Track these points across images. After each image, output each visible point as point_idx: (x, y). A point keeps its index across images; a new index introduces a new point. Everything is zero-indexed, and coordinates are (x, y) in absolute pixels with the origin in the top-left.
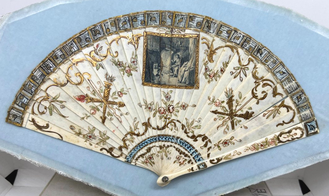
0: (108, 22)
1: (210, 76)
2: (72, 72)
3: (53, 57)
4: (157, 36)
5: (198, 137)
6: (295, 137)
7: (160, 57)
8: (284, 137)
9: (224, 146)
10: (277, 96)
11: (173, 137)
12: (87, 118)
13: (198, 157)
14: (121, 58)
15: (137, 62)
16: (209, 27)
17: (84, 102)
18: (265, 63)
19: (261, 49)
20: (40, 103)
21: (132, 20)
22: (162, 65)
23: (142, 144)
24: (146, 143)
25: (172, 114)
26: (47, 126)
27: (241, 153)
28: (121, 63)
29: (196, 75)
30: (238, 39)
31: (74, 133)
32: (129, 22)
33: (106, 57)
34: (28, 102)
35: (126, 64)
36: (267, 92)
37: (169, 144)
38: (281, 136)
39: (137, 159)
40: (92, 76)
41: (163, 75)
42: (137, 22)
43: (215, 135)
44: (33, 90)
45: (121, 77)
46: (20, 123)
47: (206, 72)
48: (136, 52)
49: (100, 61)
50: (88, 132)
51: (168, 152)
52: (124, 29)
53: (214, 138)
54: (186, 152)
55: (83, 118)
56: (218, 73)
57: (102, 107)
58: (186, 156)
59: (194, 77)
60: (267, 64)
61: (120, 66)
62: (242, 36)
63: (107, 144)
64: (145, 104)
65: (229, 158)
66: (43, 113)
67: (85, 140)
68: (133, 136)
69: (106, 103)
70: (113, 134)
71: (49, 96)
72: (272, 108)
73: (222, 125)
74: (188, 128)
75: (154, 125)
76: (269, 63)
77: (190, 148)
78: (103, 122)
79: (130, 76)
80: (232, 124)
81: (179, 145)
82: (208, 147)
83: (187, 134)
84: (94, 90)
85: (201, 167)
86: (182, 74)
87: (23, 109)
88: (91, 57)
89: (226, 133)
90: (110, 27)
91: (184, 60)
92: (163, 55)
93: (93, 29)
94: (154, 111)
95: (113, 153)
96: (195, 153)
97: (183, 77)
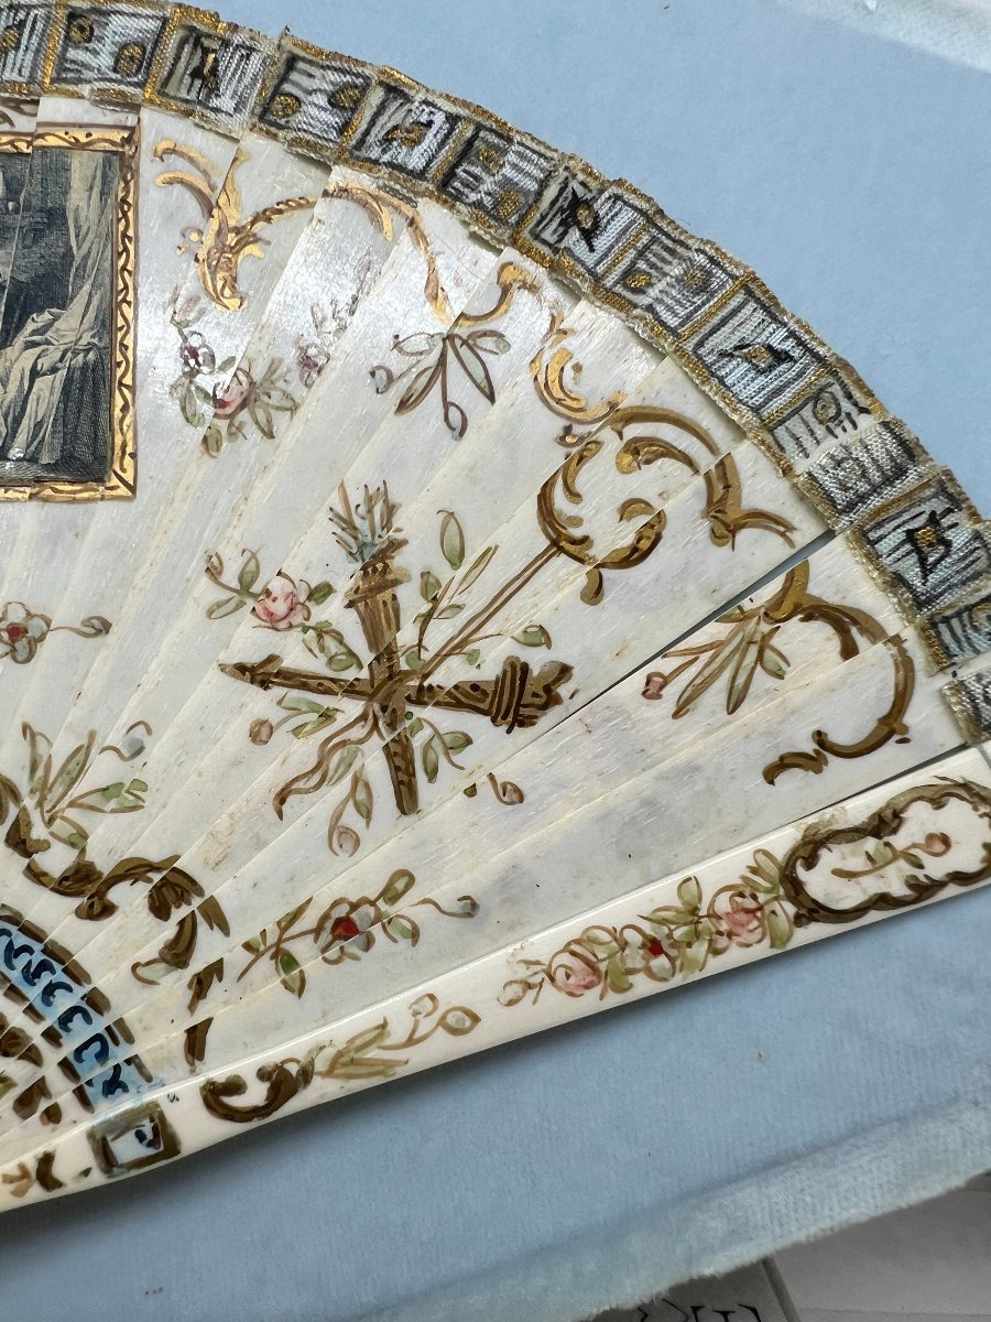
1: (216, 403)
6: (936, 868)
8: (838, 873)
9: (333, 953)
10: (744, 536)
13: (104, 1057)
16: (207, 79)
18: (628, 295)
19: (588, 204)
27: (476, 1019)
29: (119, 402)
30: (416, 142)
36: (658, 505)
38: (810, 863)
43: (257, 863)
47: (190, 374)
53: (252, 889)
54: (15, 1016)
56: (281, 384)
58: (11, 1044)
59: (104, 416)
60: (644, 300)
62: (439, 118)
65: (372, 1063)
72: (716, 631)
73: (316, 778)
74: (40, 804)
76: (653, 292)
77: (46, 979)
80: (395, 769)
82: (198, 964)
83: (27, 854)
85: (127, 1149)
86: (11, 395)
89: (348, 845)
96: (88, 1020)
97: (17, 421)
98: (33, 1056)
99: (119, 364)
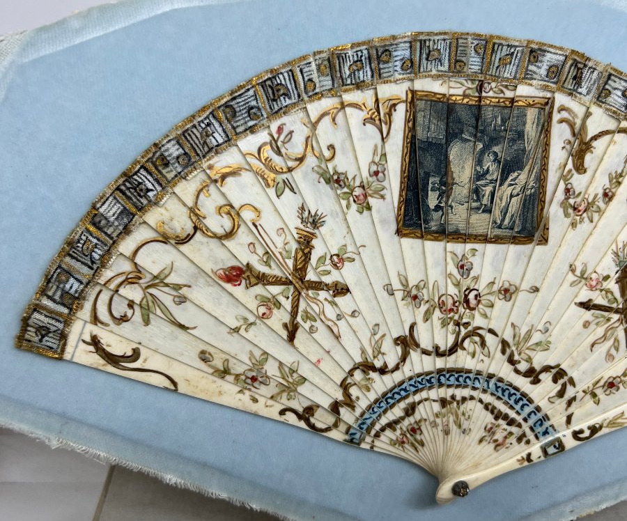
0: (310, 63)
1: (575, 209)
2: (209, 204)
3: (155, 161)
4: (441, 102)
5: (541, 372)
7: (447, 157)
9: (608, 392)
11: (476, 374)
12: (246, 330)
13: (541, 424)
14: (342, 164)
15: (386, 172)
16: (578, 79)
17: (239, 285)
20: (117, 291)
21: (378, 57)
22: (450, 181)
23: (393, 395)
24: (403, 393)
25: (476, 313)
26: (136, 355)
28: (342, 177)
29: (540, 207)
31: (211, 371)
32: (370, 64)
33: (301, 160)
34: (82, 291)
35: (354, 178)
37: (466, 392)
39: (377, 435)
40: (262, 214)
41: (452, 207)
42: (390, 65)
43: (585, 366)
44: (96, 256)
45: (341, 215)
46: (57, 348)
47: (567, 199)
48: (383, 146)
49: (286, 172)
50: (250, 368)
51: (464, 414)
52: (354, 82)
53: (584, 373)
54: (512, 414)
55: (236, 330)
56: (597, 203)
57: (288, 298)
58: (511, 422)
61: (340, 186)
63: (300, 396)
64: (402, 288)
65: (619, 423)
66: (124, 319)
67: (240, 389)
68: (369, 374)
69: (299, 288)
70: (315, 368)
71: (140, 272)
73: (603, 339)
74: (517, 349)
75: (425, 343)
77: (521, 403)
78: (291, 337)
79: (366, 212)
81: (492, 394)
82: (568, 396)
83: (514, 365)
84: (267, 253)
86: (504, 204)
87: (66, 311)
88: (260, 160)
89: (611, 359)
90: (315, 76)
91: (509, 167)
92: (455, 152)
93: (269, 83)
94: (427, 306)
95: (312, 420)
96: (535, 414)
97: (505, 214)
98: (519, 426)
99: (541, 193)
